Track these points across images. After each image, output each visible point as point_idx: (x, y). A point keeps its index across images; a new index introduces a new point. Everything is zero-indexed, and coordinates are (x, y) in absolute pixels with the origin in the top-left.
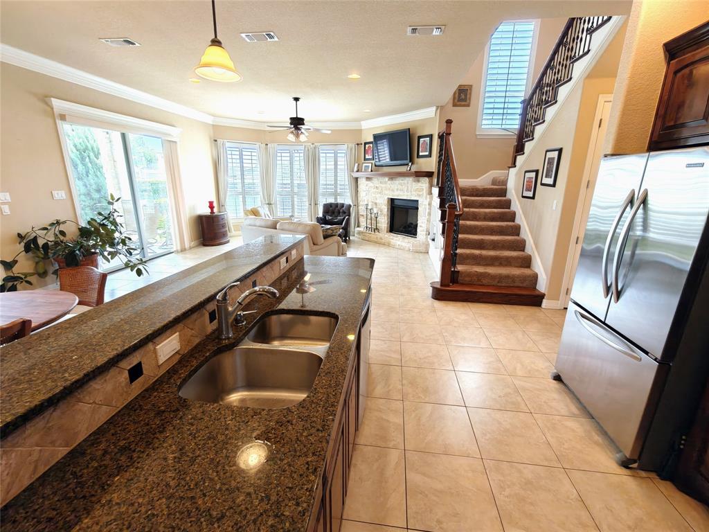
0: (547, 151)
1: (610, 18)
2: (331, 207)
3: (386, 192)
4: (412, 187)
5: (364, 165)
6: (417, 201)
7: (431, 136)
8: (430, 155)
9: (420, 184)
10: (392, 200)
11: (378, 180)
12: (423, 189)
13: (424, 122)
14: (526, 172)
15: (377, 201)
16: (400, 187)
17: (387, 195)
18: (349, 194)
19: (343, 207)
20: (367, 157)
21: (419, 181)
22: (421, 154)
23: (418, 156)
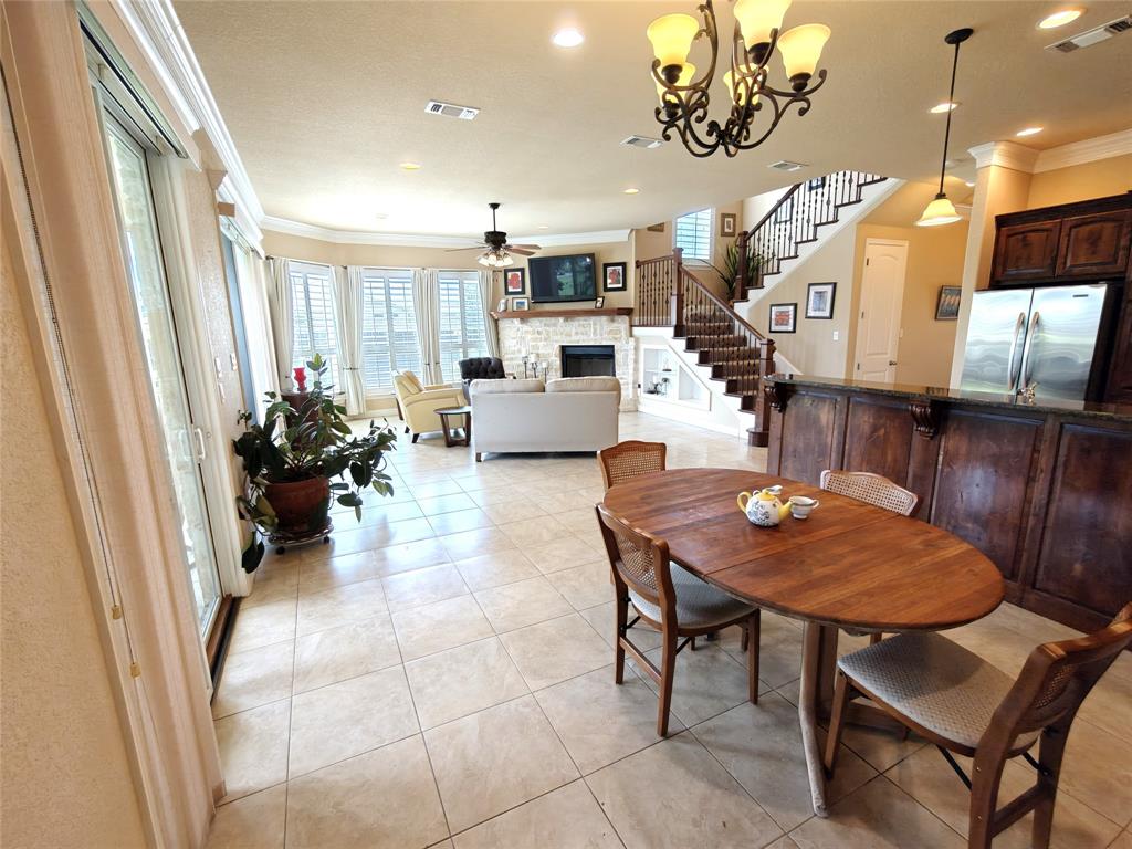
0: (810, 285)
1: (885, 179)
2: (472, 364)
3: (556, 338)
4: (602, 329)
5: (516, 301)
6: (613, 347)
7: (624, 265)
8: (624, 288)
9: (615, 325)
10: (563, 348)
11: (541, 322)
12: (620, 332)
13: (612, 247)
14: (772, 306)
15: (540, 352)
16: (581, 330)
17: (556, 341)
18: (485, 344)
19: (490, 363)
20: (510, 289)
21: (613, 321)
22: (609, 286)
23: (606, 289)
